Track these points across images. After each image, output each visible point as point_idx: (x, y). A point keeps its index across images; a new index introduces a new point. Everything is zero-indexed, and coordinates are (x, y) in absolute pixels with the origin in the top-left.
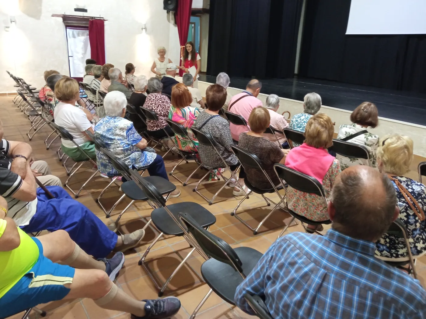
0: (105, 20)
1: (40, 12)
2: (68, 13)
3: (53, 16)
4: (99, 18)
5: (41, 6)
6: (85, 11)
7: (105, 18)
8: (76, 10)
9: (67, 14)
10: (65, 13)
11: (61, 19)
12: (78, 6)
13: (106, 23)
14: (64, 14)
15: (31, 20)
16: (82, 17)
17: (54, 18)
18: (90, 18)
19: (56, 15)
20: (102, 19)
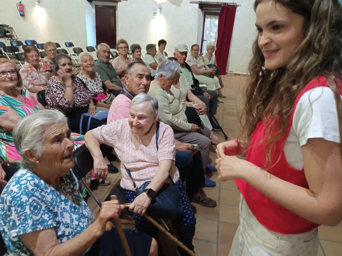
0: (238, 6)
7: (238, 4)
11: (197, 6)
15: (173, 7)
16: (216, 3)
17: (192, 4)
18: (223, 4)
19: (194, 2)
20: (235, 5)
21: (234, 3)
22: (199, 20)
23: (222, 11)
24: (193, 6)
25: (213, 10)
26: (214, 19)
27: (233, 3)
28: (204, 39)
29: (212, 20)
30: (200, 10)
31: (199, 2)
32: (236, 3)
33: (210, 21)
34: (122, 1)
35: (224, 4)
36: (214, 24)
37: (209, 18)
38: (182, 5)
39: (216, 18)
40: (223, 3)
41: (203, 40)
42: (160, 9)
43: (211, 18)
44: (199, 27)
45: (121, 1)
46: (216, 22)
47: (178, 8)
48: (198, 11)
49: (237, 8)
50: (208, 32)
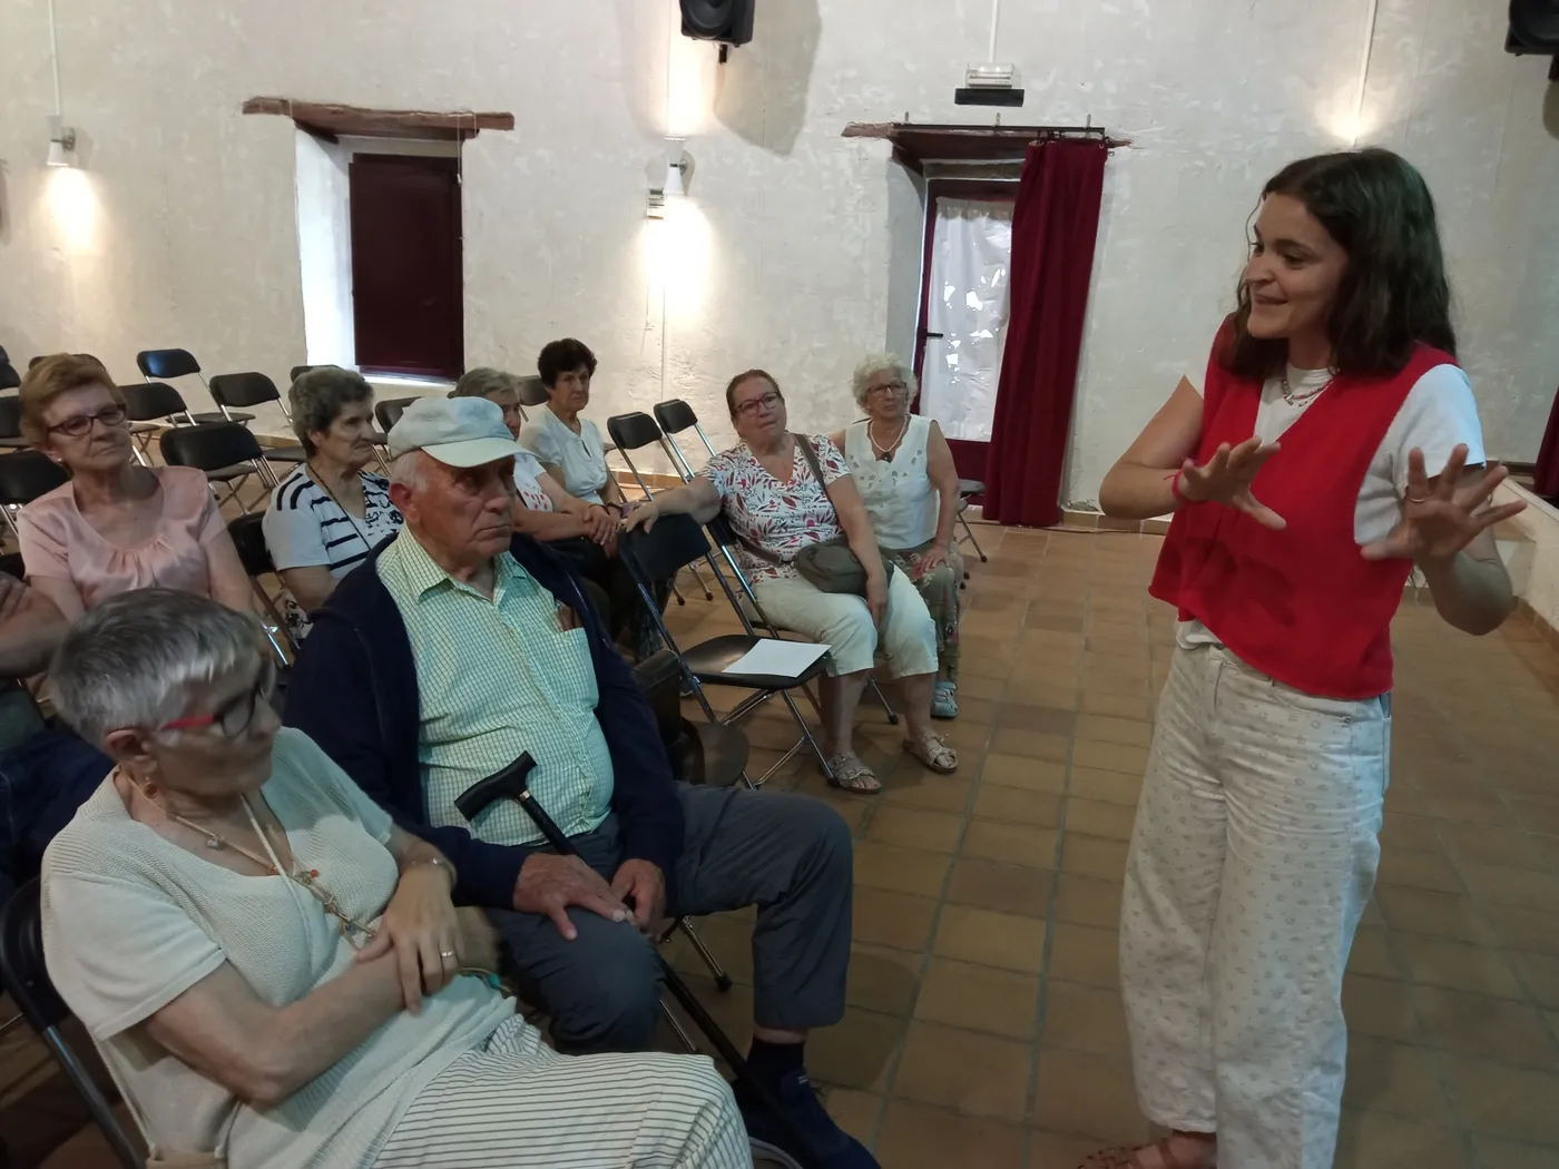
0: (1114, 144)
1: (796, 114)
2: (923, 116)
3: (849, 133)
4: (1081, 135)
5: (804, 88)
6: (1012, 97)
7: (1113, 131)
8: (966, 96)
9: (916, 119)
10: (907, 115)
11: (884, 148)
12: (973, 74)
13: (1116, 159)
14: (902, 120)
15: (752, 157)
16: (990, 133)
17: (854, 143)
18: (1035, 134)
19: (864, 127)
20: (1096, 136)
21: (1092, 125)
22: (895, 224)
23: (1031, 173)
24: (860, 150)
25: (977, 169)
26: (983, 221)
27: (1089, 129)
28: (933, 328)
29: (972, 226)
30: (900, 169)
31: (897, 125)
32: (1101, 130)
33: (965, 231)
34: (482, 131)
35: (1044, 134)
36: (986, 247)
37: (954, 216)
38: (802, 144)
39: (993, 217)
40: (1039, 129)
41: (923, 335)
42: (683, 168)
43: (965, 216)
44: (895, 265)
45: (478, 131)
46: (1001, 236)
47: (777, 160)
48: (889, 176)
49: (1110, 158)
50: (949, 291)
